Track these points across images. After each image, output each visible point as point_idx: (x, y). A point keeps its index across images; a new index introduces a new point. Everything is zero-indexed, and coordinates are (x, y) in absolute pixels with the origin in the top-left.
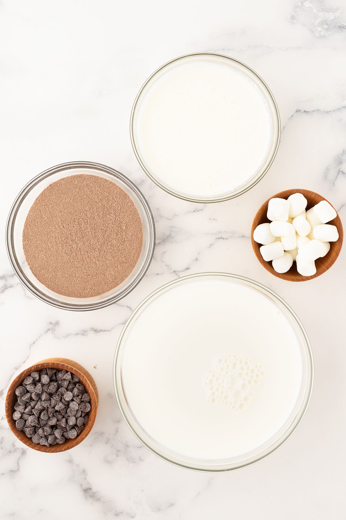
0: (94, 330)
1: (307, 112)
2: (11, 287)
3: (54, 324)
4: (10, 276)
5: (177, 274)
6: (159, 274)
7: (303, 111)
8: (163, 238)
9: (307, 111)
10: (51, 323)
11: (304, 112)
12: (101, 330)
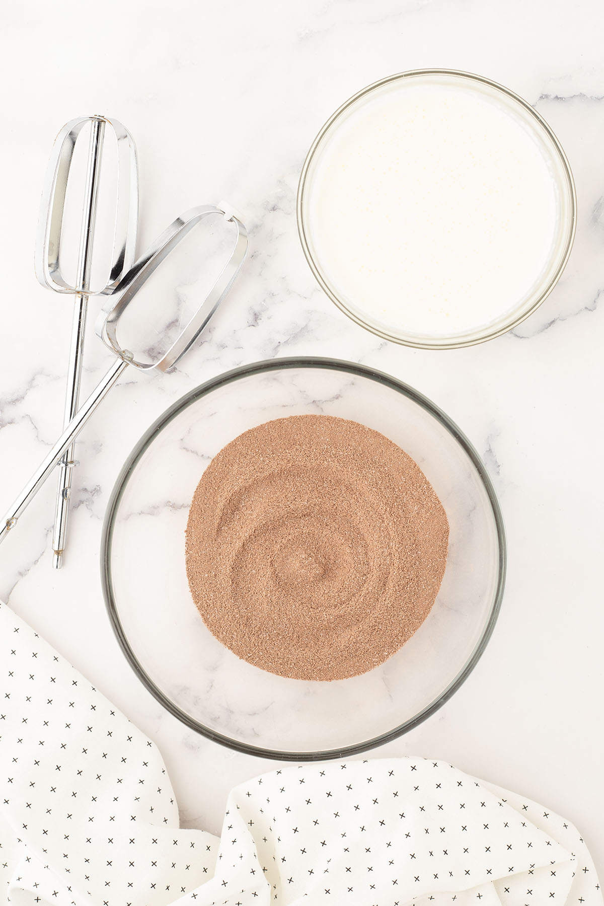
0: (171, 504)
1: (560, 98)
2: (11, 423)
3: (91, 492)
4: (9, 403)
5: (318, 406)
6: (287, 406)
7: (553, 96)
8: (294, 333)
9: (561, 96)
10: (85, 489)
11: (555, 98)
12: (183, 504)
